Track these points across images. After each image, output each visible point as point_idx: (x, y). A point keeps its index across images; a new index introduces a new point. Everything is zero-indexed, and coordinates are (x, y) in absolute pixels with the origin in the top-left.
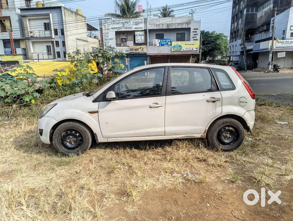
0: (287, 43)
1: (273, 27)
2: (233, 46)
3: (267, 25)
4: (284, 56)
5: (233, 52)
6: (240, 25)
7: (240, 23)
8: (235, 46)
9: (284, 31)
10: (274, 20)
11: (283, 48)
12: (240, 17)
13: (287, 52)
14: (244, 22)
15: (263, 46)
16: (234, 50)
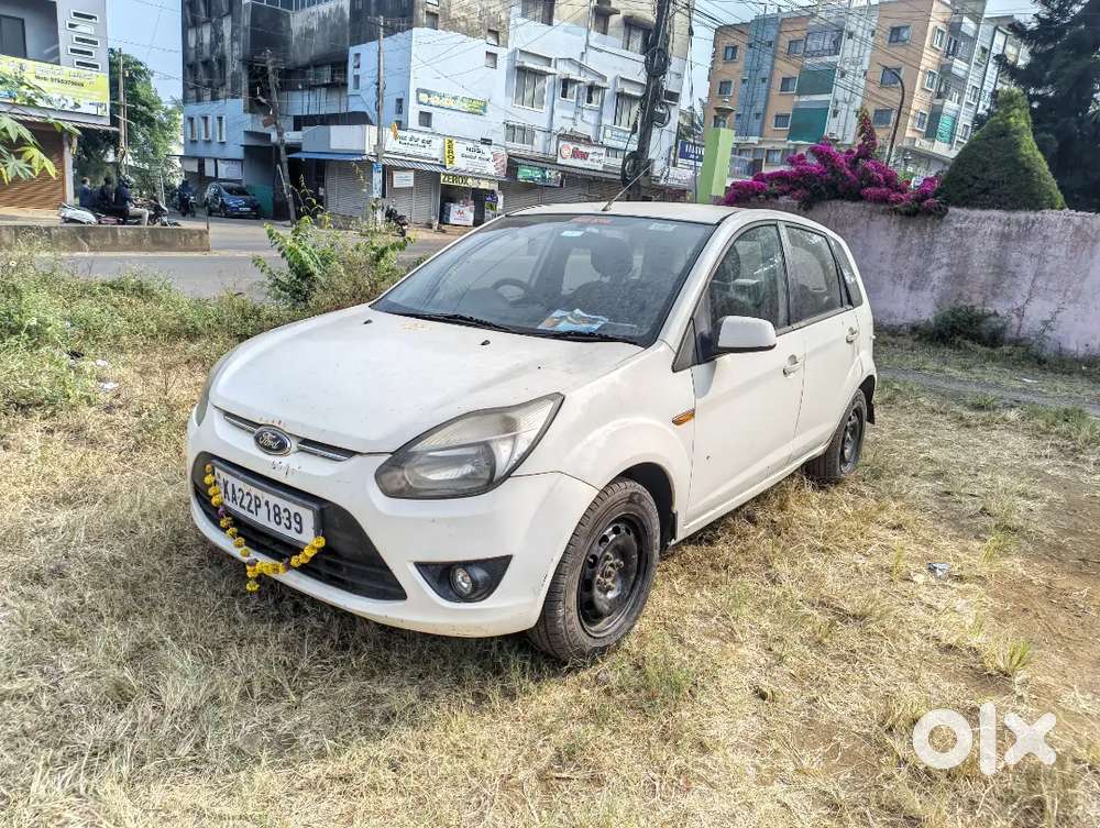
0: (413, 142)
1: (357, 78)
2: (206, 118)
3: (332, 69)
4: (411, 184)
5: (208, 142)
6: (227, 42)
7: (227, 34)
8: (217, 122)
9: (400, 101)
10: (358, 55)
11: (403, 158)
12: (225, 8)
13: (417, 171)
14: (245, 36)
15: (341, 139)
16: (210, 136)
